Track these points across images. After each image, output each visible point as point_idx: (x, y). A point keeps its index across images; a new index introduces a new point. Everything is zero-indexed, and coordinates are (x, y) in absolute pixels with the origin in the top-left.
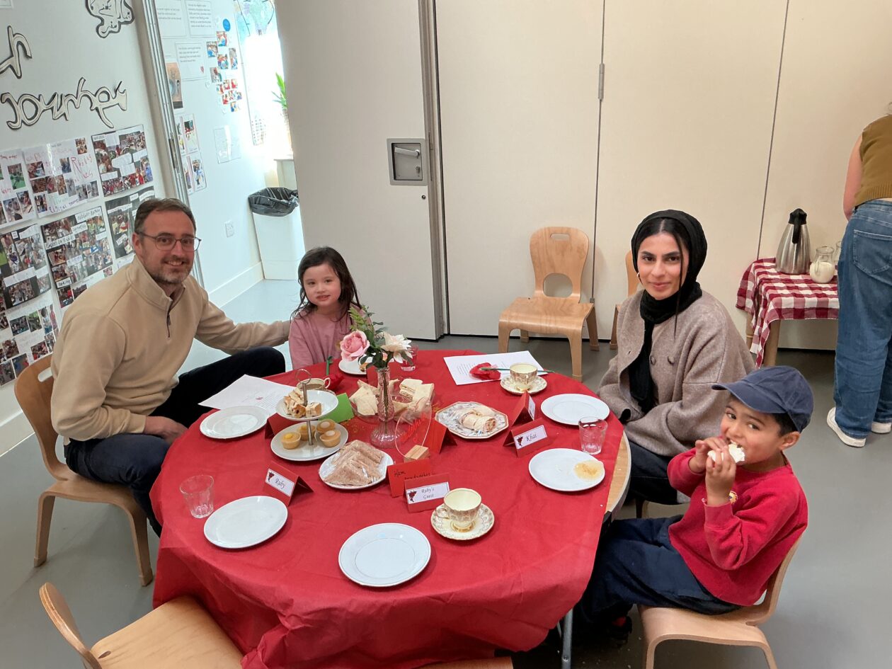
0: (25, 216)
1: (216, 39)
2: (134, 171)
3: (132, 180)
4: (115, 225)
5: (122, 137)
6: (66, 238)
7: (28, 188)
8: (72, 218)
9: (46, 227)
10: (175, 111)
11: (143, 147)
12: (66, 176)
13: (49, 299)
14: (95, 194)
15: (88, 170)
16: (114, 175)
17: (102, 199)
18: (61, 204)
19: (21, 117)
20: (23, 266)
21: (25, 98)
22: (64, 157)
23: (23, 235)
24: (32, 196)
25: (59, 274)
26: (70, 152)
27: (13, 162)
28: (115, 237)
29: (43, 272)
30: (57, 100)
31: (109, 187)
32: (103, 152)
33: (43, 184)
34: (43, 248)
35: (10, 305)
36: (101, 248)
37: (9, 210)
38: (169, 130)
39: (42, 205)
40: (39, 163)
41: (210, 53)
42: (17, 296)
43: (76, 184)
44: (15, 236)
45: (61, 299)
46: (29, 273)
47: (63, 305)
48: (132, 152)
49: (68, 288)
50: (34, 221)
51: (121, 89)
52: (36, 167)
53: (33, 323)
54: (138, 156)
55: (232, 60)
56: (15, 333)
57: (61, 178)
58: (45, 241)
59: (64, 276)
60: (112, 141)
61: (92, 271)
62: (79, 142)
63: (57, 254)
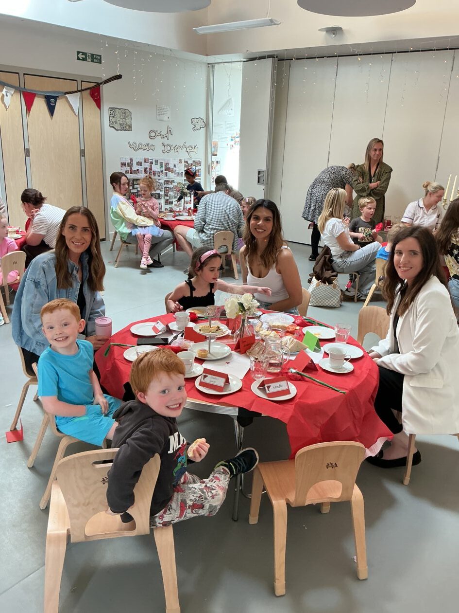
0: (161, 176)
1: (235, 135)
5: (194, 161)
6: (170, 186)
7: (164, 169)
8: (174, 181)
9: (166, 181)
10: (213, 157)
11: (200, 165)
12: (175, 169)
13: (162, 201)
14: (182, 176)
15: (182, 168)
18: (171, 176)
19: (166, 150)
21: (168, 145)
22: (175, 163)
23: (159, 181)
24: (164, 171)
25: (166, 195)
27: (162, 161)
29: (162, 193)
30: (177, 147)
32: (187, 164)
33: (168, 169)
34: (164, 186)
37: (157, 173)
38: (209, 162)
39: (166, 175)
41: (232, 140)
43: (177, 172)
44: (157, 181)
45: (165, 202)
46: (158, 192)
47: (166, 204)
48: (196, 166)
49: (168, 200)
50: (163, 179)
51: (197, 147)
52: (167, 164)
57: (173, 169)
59: (168, 196)
60: (190, 162)
62: (180, 160)
63: (167, 189)
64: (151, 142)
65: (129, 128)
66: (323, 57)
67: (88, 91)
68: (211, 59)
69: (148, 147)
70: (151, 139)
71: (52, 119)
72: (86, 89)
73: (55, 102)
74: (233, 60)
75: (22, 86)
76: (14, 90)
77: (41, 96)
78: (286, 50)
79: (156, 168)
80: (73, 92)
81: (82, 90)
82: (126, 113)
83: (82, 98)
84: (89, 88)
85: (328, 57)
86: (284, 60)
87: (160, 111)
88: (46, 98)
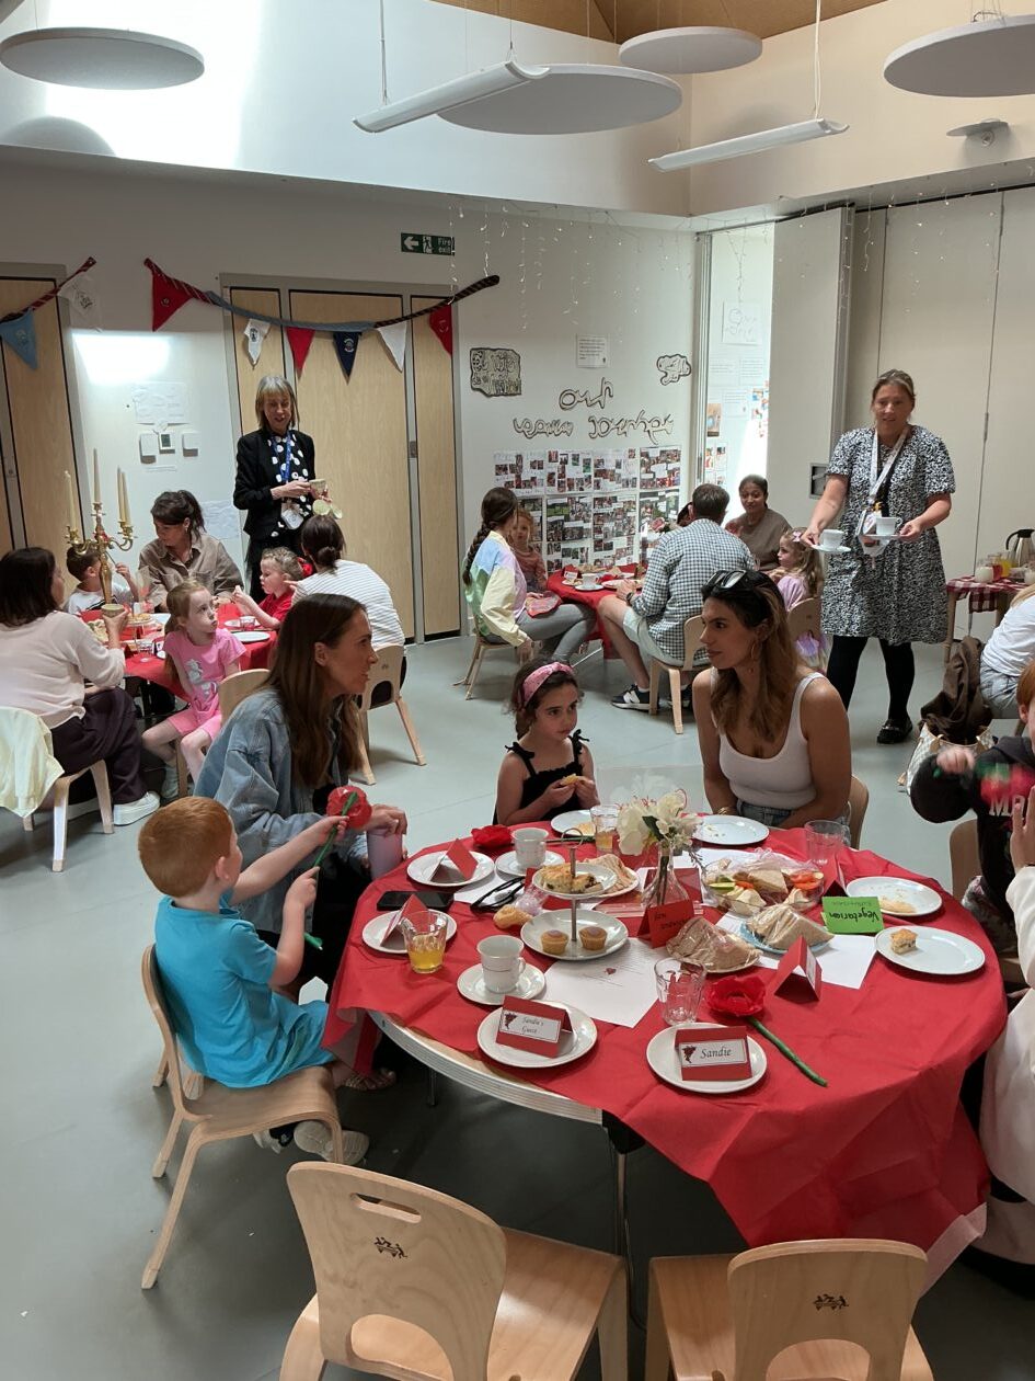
0: (586, 490)
1: (762, 387)
2: (666, 476)
3: (663, 482)
4: (643, 509)
5: (662, 452)
6: (607, 509)
7: (592, 474)
8: (615, 498)
9: (596, 499)
10: (708, 439)
11: (679, 460)
13: (588, 543)
14: (634, 486)
15: (634, 470)
16: (651, 476)
17: (638, 490)
18: (609, 487)
19: (598, 431)
20: (577, 519)
21: (603, 420)
22: (618, 460)
25: (597, 530)
26: (623, 456)
27: (587, 457)
28: (641, 517)
30: (623, 423)
31: (644, 484)
32: (646, 460)
34: (593, 511)
35: (564, 539)
36: (629, 522)
37: (577, 484)
38: (700, 451)
39: (598, 486)
40: (602, 460)
41: (755, 397)
42: (569, 534)
43: (623, 477)
44: (577, 499)
45: (595, 546)
46: (580, 524)
47: (595, 550)
48: (668, 463)
49: (601, 541)
50: (590, 494)
51: (670, 420)
53: (574, 554)
54: (671, 467)
56: (563, 556)
58: (594, 508)
59: (600, 532)
60: (654, 454)
61: (619, 534)
62: (631, 451)
63: (600, 517)
64: (564, 416)
65: (514, 390)
66: (962, 196)
67: (427, 316)
68: (700, 223)
69: (557, 428)
70: (564, 409)
71: (348, 382)
72: (420, 313)
73: (355, 347)
74: (750, 221)
75: (286, 316)
76: (268, 325)
77: (323, 334)
78: (872, 186)
79: (573, 472)
80: (393, 322)
81: (413, 316)
82: (508, 358)
83: (411, 332)
84: (426, 311)
85: (973, 194)
86: (867, 210)
87: (585, 347)
88: (335, 337)
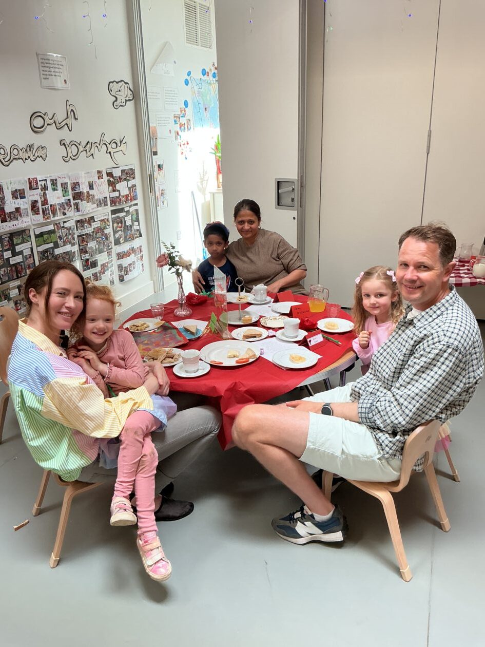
0: (68, 214)
2: (128, 193)
3: (126, 198)
4: (115, 225)
5: (123, 171)
6: (88, 230)
7: (71, 197)
8: (92, 218)
9: (78, 221)
10: (154, 157)
11: (134, 178)
12: (91, 192)
16: (117, 194)
17: (109, 208)
18: (88, 208)
19: (70, 155)
20: (64, 244)
21: (73, 143)
23: (66, 225)
24: (72, 202)
25: (83, 251)
26: (94, 178)
27: (64, 181)
28: (115, 232)
29: (75, 249)
30: (89, 146)
31: (113, 201)
33: (78, 196)
34: (76, 234)
36: (107, 238)
37: (59, 209)
38: (149, 168)
39: (77, 208)
40: (77, 183)
43: (96, 198)
45: (84, 266)
46: (68, 248)
47: (84, 270)
51: (124, 141)
54: (131, 183)
55: (188, 126)
57: (88, 192)
58: (77, 230)
59: (86, 252)
60: (117, 173)
61: (101, 252)
62: (99, 172)
63: (83, 239)
64: (37, 140)
69: (33, 153)
70: (35, 132)
79: (55, 198)
87: (46, 66)
